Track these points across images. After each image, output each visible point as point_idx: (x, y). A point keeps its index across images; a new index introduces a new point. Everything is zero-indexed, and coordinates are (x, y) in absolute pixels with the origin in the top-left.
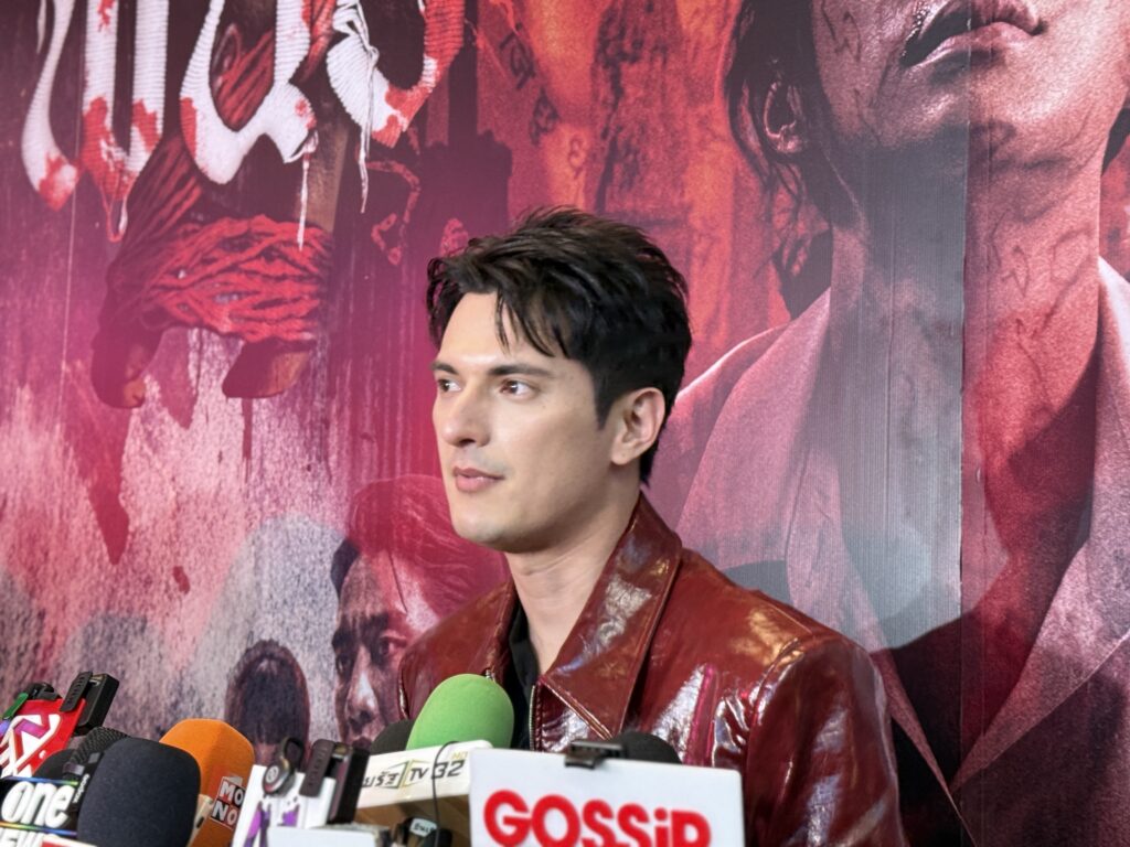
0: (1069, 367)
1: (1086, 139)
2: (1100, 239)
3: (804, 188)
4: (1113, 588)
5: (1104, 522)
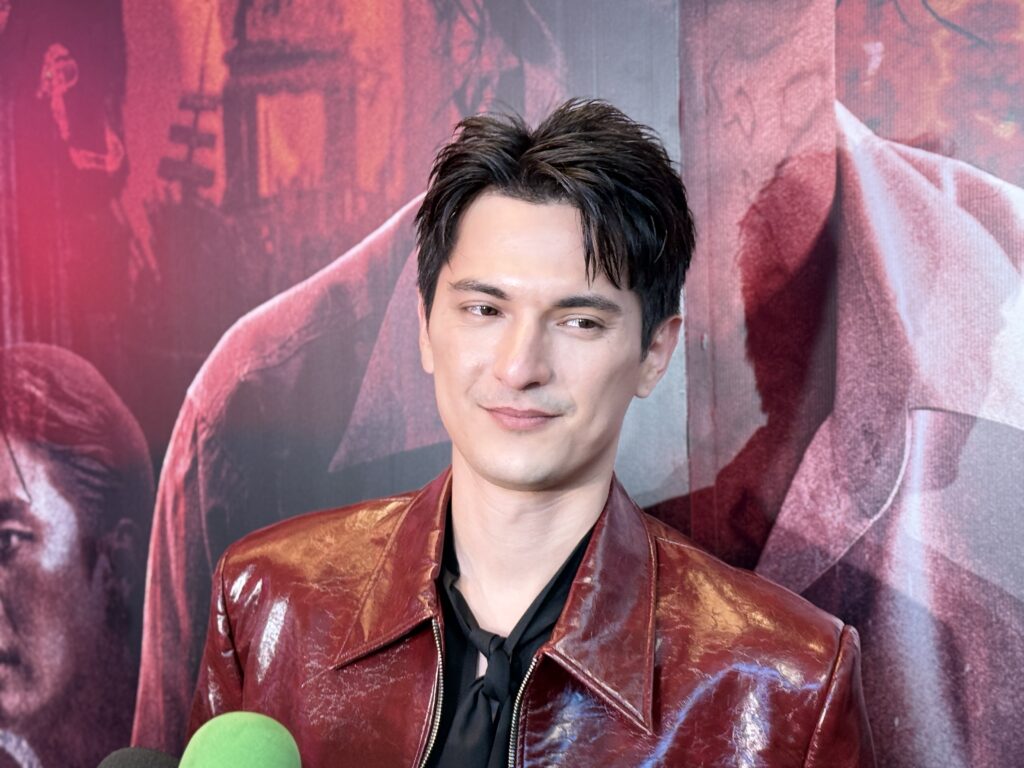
2: (837, 82)
3: (487, 18)
4: (862, 465)
5: (849, 394)
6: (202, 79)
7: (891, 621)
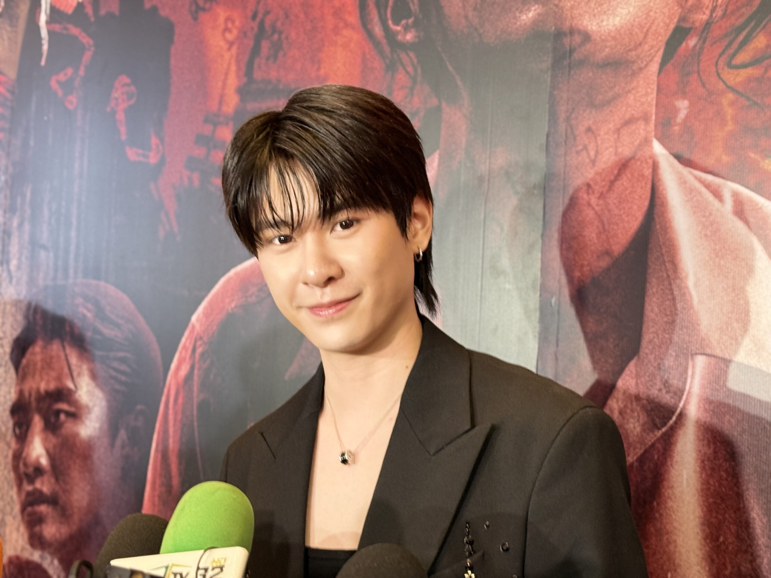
0: (628, 222)
1: (646, 47)
2: (656, 126)
3: (419, 71)
4: (656, 392)
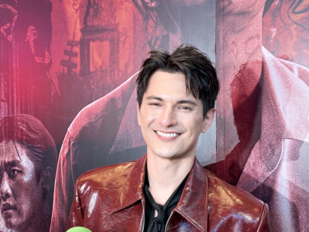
0: (252, 82)
2: (262, 40)
3: (158, 19)
4: (269, 155)
5: (265, 134)
6: (74, 36)
7: (277, 203)
